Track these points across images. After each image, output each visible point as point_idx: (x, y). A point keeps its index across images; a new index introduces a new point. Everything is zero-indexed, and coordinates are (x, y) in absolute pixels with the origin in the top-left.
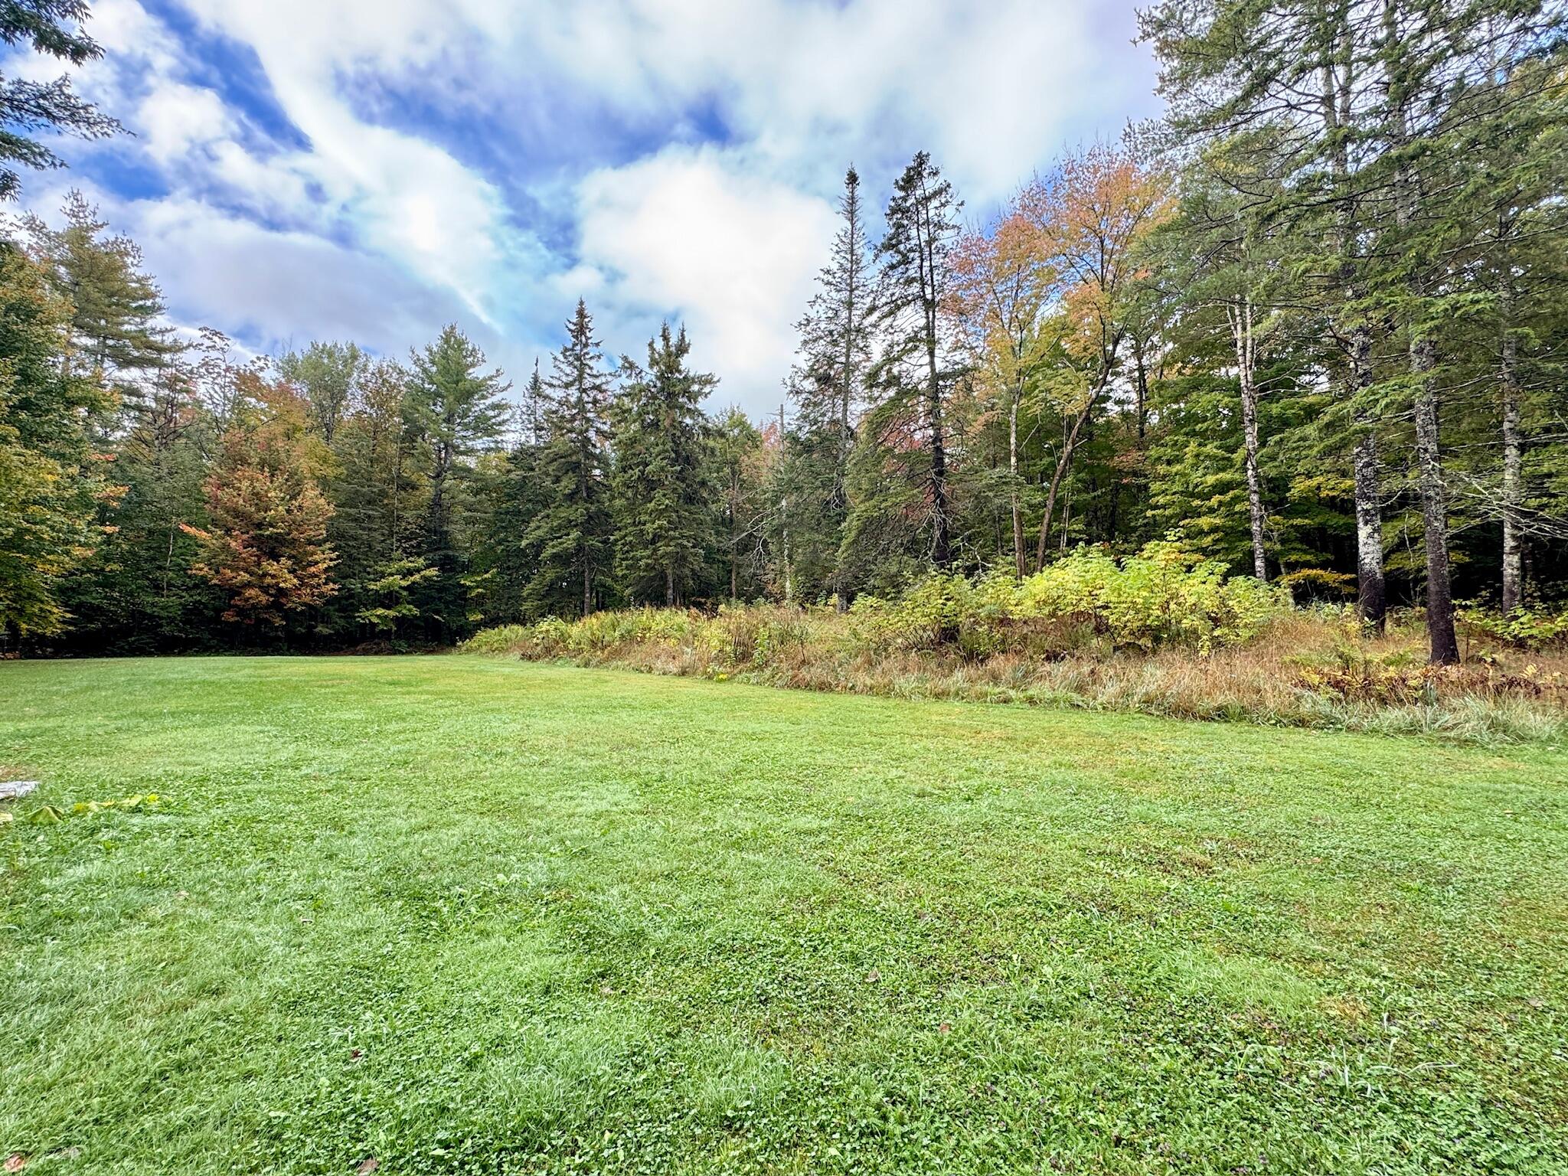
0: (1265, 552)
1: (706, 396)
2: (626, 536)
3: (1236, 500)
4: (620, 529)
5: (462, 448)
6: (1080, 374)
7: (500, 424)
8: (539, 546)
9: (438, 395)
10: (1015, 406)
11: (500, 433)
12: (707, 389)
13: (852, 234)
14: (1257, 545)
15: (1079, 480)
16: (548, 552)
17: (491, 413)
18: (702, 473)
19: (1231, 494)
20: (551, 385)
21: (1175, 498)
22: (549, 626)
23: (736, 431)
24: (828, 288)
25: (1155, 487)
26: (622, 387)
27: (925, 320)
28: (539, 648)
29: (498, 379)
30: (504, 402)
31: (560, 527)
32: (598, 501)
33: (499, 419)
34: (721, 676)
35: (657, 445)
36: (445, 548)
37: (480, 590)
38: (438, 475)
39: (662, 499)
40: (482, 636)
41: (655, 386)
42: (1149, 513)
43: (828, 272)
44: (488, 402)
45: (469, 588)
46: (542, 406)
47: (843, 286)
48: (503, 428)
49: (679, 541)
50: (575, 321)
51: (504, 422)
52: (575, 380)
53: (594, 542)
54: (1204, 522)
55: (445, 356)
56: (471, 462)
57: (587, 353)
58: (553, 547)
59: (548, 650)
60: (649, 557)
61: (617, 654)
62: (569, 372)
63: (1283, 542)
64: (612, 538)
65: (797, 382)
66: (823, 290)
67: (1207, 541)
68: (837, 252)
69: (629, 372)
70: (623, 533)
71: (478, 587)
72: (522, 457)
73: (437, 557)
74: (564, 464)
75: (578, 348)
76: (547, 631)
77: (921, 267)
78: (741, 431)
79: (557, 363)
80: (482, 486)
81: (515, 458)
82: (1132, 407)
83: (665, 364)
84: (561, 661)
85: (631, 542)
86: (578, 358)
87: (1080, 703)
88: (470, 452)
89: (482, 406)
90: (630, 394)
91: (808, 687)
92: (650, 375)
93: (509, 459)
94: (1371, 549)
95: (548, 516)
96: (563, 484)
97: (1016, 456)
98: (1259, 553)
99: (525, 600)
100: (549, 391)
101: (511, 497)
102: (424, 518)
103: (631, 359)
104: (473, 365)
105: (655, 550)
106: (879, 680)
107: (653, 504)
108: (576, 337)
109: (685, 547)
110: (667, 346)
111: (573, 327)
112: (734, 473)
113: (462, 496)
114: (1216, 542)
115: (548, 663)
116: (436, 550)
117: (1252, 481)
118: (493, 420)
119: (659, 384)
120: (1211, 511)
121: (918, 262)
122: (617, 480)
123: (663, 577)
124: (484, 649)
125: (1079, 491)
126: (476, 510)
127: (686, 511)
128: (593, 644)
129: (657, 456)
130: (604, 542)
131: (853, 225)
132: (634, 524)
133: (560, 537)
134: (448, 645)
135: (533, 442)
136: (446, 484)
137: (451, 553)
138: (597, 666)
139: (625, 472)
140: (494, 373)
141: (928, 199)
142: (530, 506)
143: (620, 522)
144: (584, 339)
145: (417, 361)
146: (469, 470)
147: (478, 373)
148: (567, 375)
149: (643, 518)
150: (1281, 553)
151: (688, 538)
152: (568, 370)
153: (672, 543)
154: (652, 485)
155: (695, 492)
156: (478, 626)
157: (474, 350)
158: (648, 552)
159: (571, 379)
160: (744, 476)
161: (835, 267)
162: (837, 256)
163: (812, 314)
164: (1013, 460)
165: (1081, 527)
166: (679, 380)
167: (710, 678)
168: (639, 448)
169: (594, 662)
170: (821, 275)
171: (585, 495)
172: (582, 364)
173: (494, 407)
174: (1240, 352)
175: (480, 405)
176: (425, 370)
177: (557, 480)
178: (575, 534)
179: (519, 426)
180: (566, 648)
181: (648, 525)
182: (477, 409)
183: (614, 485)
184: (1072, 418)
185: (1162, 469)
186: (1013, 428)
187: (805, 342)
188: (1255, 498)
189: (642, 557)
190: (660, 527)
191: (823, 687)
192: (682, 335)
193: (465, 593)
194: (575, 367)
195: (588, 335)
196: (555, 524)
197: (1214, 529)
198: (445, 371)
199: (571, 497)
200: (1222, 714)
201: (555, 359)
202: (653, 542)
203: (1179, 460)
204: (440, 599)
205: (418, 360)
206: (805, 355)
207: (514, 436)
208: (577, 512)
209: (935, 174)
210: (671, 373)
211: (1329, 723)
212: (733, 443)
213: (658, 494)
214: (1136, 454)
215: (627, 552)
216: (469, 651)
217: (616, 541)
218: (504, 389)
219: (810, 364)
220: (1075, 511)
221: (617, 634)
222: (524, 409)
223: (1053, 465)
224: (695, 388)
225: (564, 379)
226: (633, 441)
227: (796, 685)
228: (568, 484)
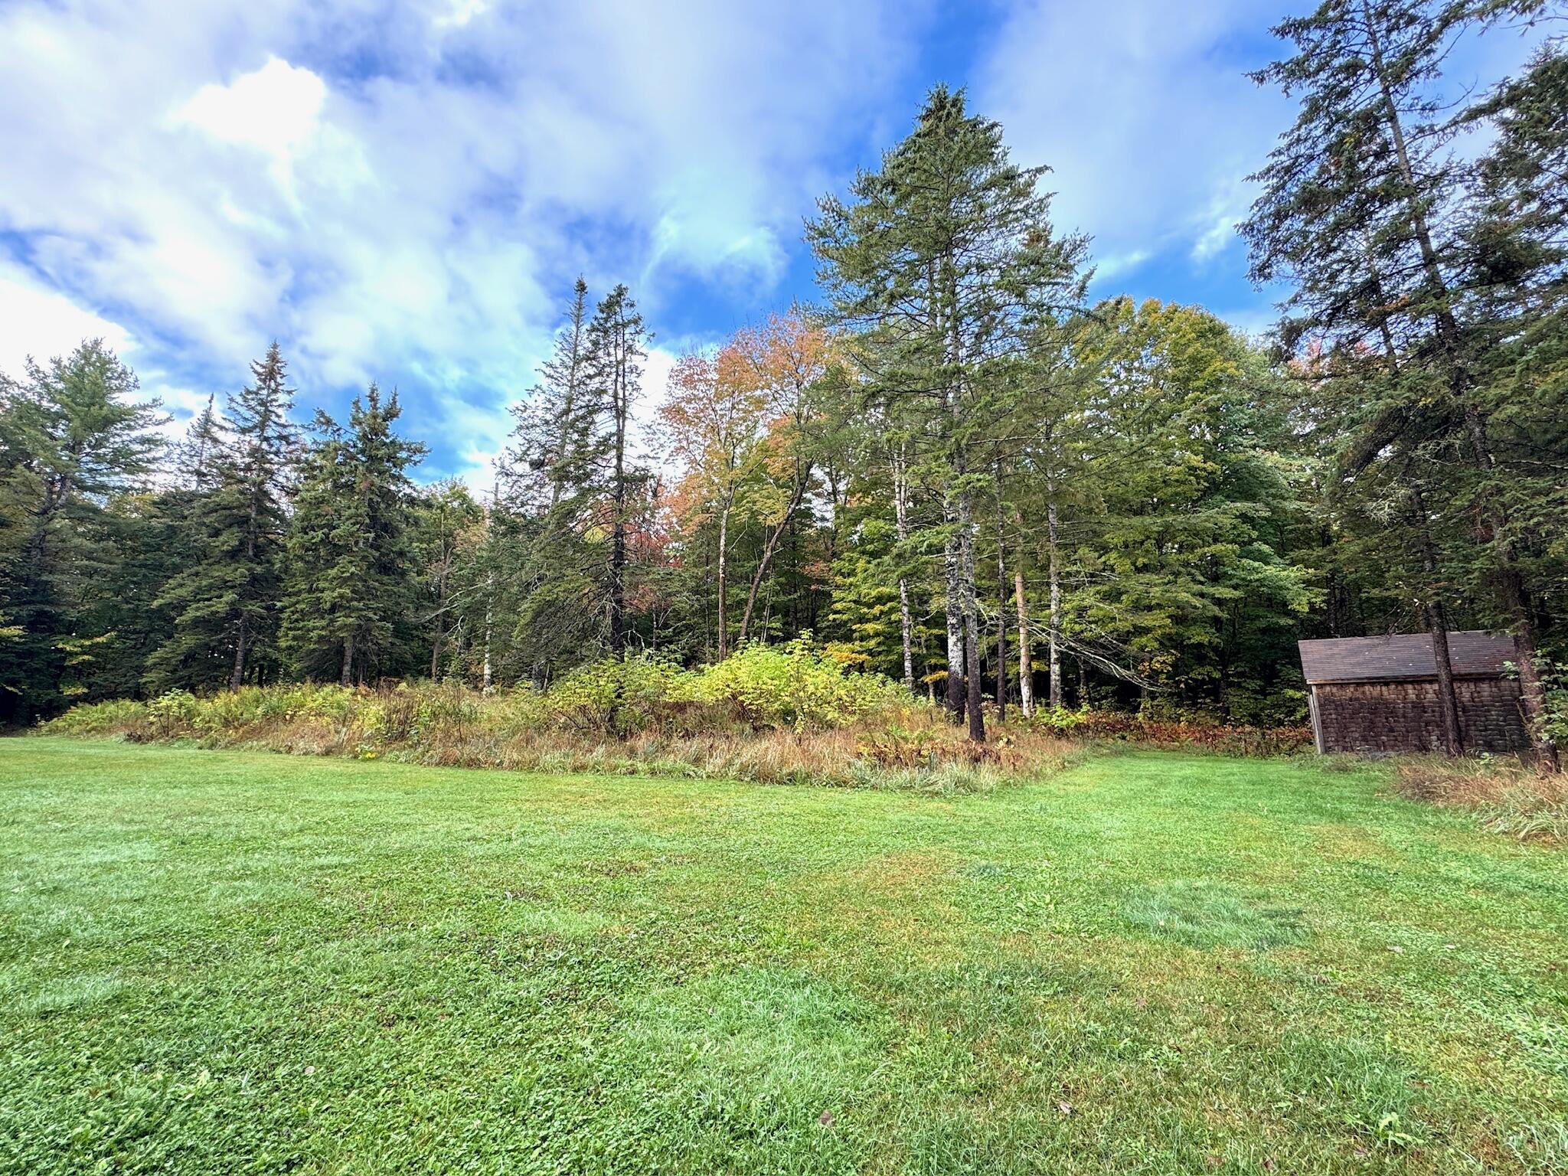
0: (912, 655)
1: (415, 464)
2: (297, 603)
3: (892, 610)
4: (289, 595)
5: (89, 483)
6: (780, 491)
7: (149, 461)
8: (181, 606)
9: (59, 416)
10: (726, 512)
11: (147, 471)
12: (416, 458)
13: (577, 336)
14: (907, 649)
15: (778, 583)
16: (191, 614)
17: (137, 447)
18: (403, 542)
19: (889, 605)
20: (222, 428)
21: (849, 605)
22: (171, 701)
23: (456, 504)
24: (550, 380)
25: (836, 594)
26: (315, 442)
27: (616, 428)
28: (154, 728)
29: (154, 409)
30: (158, 437)
31: (210, 587)
32: (268, 562)
33: (149, 456)
34: (369, 755)
35: (349, 508)
36: (41, 602)
37: (86, 657)
38: (45, 512)
39: (346, 566)
40: (75, 713)
41: (355, 446)
42: (831, 617)
43: (551, 366)
44: (135, 434)
45: (71, 654)
46: (209, 450)
47: (565, 381)
48: (152, 467)
49: (364, 613)
50: (264, 363)
51: (155, 459)
52: (255, 427)
53: (255, 607)
54: (870, 627)
55: (80, 373)
56: (100, 501)
57: (276, 401)
58: (197, 609)
59: (165, 730)
60: (323, 628)
61: (255, 733)
62: (249, 417)
63: (928, 647)
64: (279, 604)
65: (506, 464)
66: (545, 382)
67: (872, 643)
68: (562, 350)
69: (324, 427)
70: (294, 599)
71: (85, 653)
72: (173, 502)
73: (24, 613)
74: (226, 517)
75: (265, 392)
76: (168, 708)
77: (616, 381)
78: (461, 504)
79: (234, 405)
80: (115, 530)
81: (164, 502)
82: (829, 524)
83: (369, 425)
84: (181, 743)
85: (302, 611)
86: (263, 403)
87: (691, 773)
88: (100, 488)
89: (125, 438)
90: (322, 451)
91: (457, 763)
92: (351, 435)
93: (154, 503)
94: (956, 654)
95: (197, 574)
96: (221, 538)
97: (724, 556)
98: (908, 655)
99: (150, 669)
100: (220, 435)
101: (150, 548)
102: (13, 564)
103: (327, 415)
104: (119, 389)
105: (332, 621)
106: (527, 755)
107: (335, 570)
108: (264, 381)
109: (370, 619)
110: (375, 407)
111: (261, 370)
112: (447, 545)
113: (77, 541)
114: (879, 644)
115: (162, 745)
116: (25, 603)
117: (903, 595)
118: (140, 456)
119: (360, 445)
120: (876, 618)
121: (613, 376)
122: (294, 541)
123: (340, 651)
124: (76, 729)
125: (777, 594)
126: (99, 560)
127: (377, 581)
128: (227, 723)
129: (347, 519)
130: (268, 608)
131: (578, 328)
132: (310, 591)
133: (209, 600)
134: (23, 726)
135: (193, 486)
136: (57, 524)
137: (47, 608)
138: (226, 747)
139: (307, 534)
140: (149, 401)
141: (625, 325)
142: (177, 560)
143: (293, 587)
144: (273, 384)
145: (35, 373)
146: (96, 511)
147: (125, 399)
148: (246, 419)
149: (322, 585)
150: (925, 657)
151: (375, 611)
152: (248, 414)
153: (353, 615)
154: (337, 550)
155: (393, 561)
156: (75, 701)
157: (124, 372)
158: (324, 623)
159: (250, 424)
160: (458, 550)
161: (557, 362)
162: (561, 353)
163: (530, 402)
164: (722, 560)
165: (778, 625)
166: (385, 444)
167: (356, 757)
168: (326, 508)
169: (222, 743)
170: (543, 367)
171: (251, 553)
172: (267, 410)
173: (143, 441)
174: (897, 490)
175: (120, 437)
176: (46, 386)
177: (216, 533)
178: (229, 596)
179: (173, 467)
180: (190, 727)
181: (327, 593)
182: (118, 439)
183: (289, 545)
184: (772, 529)
185: (839, 579)
186: (724, 531)
187: (521, 428)
188: (905, 609)
189: (315, 628)
190: (341, 596)
191: (473, 763)
192: (394, 399)
193: (64, 659)
194: (257, 413)
195: (279, 380)
196: (204, 583)
197: (877, 634)
198: (76, 389)
199: (234, 555)
200: (792, 779)
201: (232, 400)
202: (333, 609)
203: (852, 573)
204: (20, 665)
205: (38, 371)
206: (518, 439)
207: (164, 479)
208: (238, 572)
209: (632, 305)
210: (376, 435)
211: (861, 783)
212: (450, 514)
213: (342, 560)
214: (822, 565)
215: (297, 621)
216: (51, 732)
217: (285, 608)
218: (159, 423)
219: (524, 449)
220: (774, 610)
221: (259, 711)
222: (186, 449)
223: (755, 568)
224: (404, 454)
225: (241, 423)
226: (320, 501)
227: (443, 762)
228: (229, 539)
